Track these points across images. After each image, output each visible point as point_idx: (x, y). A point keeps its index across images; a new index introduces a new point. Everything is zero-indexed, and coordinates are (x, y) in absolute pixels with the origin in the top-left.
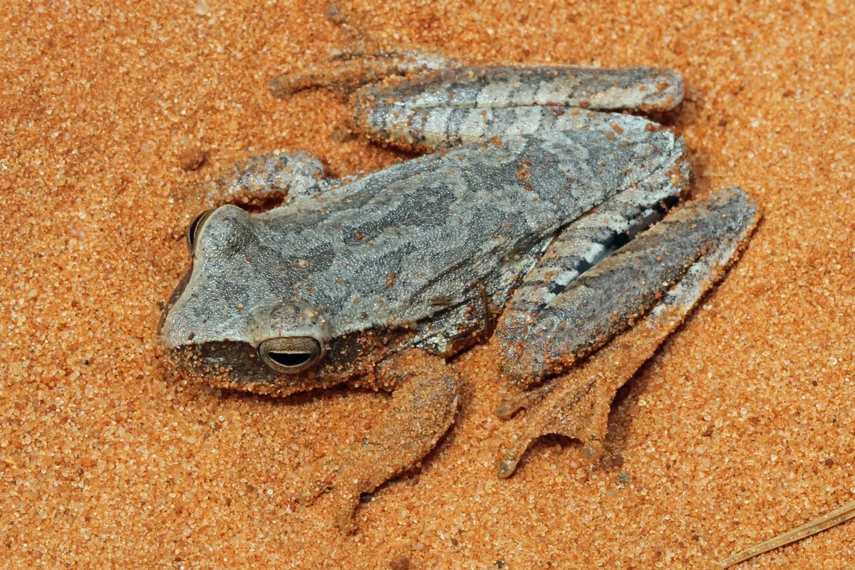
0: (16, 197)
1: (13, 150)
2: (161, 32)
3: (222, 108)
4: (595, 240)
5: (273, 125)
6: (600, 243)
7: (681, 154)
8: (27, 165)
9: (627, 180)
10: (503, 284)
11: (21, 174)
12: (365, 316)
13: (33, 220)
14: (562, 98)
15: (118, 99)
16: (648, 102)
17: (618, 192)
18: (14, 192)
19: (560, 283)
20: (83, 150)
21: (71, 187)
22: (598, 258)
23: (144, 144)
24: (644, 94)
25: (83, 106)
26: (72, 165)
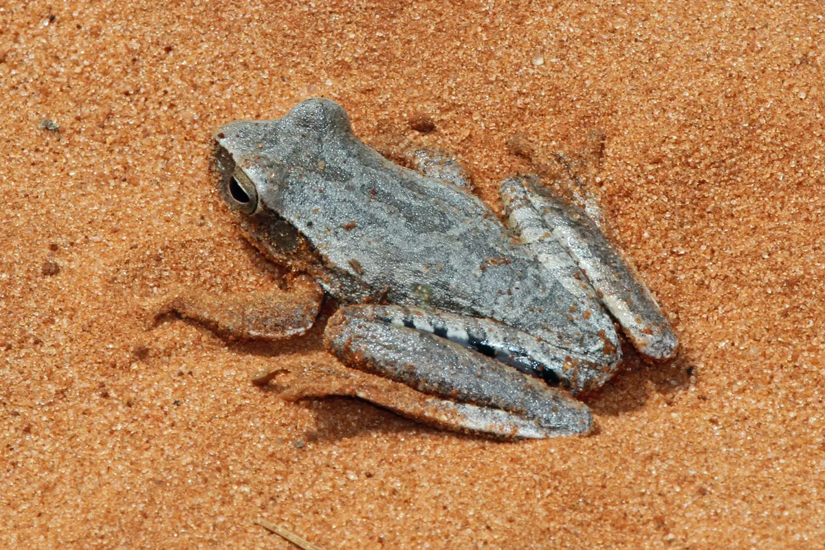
0: (317, 40)
1: (350, 17)
2: (504, 49)
3: (475, 119)
4: (468, 331)
5: (485, 157)
6: (469, 335)
7: (593, 361)
8: (345, 31)
9: (540, 332)
10: (402, 302)
11: (335, 32)
12: (310, 224)
13: (307, 59)
14: (593, 275)
15: (433, 55)
16: (632, 331)
17: (527, 332)
18: (319, 37)
19: (416, 323)
20: (381, 58)
21: (349, 68)
22: (456, 340)
23: (411, 88)
24: (635, 324)
25: (414, 37)
26: (365, 58)
